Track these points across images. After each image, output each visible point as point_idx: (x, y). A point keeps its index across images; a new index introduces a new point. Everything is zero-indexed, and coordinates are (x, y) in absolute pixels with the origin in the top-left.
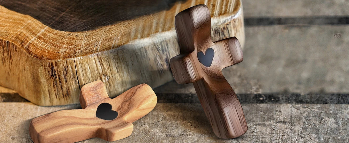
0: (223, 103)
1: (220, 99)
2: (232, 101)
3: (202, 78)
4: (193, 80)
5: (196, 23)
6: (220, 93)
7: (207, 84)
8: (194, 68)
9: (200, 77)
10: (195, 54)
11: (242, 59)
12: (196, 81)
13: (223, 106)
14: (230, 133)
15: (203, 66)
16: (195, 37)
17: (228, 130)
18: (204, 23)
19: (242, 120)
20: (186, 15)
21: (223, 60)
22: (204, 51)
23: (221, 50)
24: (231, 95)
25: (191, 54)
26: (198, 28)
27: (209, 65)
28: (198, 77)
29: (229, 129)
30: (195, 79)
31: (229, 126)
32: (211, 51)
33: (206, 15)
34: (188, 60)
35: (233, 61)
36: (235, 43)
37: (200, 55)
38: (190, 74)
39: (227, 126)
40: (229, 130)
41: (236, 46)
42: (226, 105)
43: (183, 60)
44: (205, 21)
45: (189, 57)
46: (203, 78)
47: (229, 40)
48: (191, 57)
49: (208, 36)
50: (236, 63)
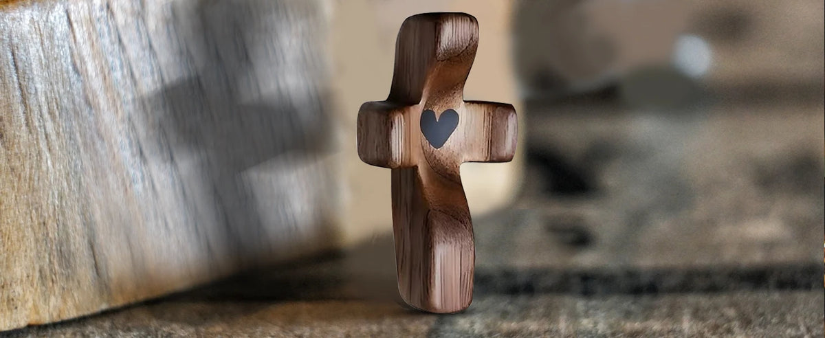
0: (438, 234)
1: (435, 222)
2: (459, 234)
3: (414, 164)
4: (395, 163)
5: (442, 49)
6: (440, 211)
7: (420, 181)
8: (405, 139)
9: (411, 161)
10: (417, 111)
11: (509, 157)
12: (400, 167)
13: (436, 238)
14: (432, 300)
15: (426, 143)
16: (430, 76)
17: (429, 291)
18: (459, 55)
19: (466, 281)
20: (429, 25)
21: (472, 145)
22: (438, 111)
23: (473, 122)
24: (461, 222)
25: (409, 108)
26: (442, 61)
27: (439, 144)
28: (407, 162)
29: (433, 289)
30: (399, 163)
31: (435, 285)
32: (451, 118)
33: (469, 39)
34: (398, 119)
35: (491, 153)
36: (507, 118)
37: (427, 116)
38: (393, 149)
39: (430, 283)
40: (432, 292)
41: (508, 126)
42: (443, 239)
43: (388, 115)
44: (463, 51)
45: (403, 114)
46: (416, 168)
47: (498, 108)
48: (407, 114)
49: (458, 84)
50: (495, 159)
